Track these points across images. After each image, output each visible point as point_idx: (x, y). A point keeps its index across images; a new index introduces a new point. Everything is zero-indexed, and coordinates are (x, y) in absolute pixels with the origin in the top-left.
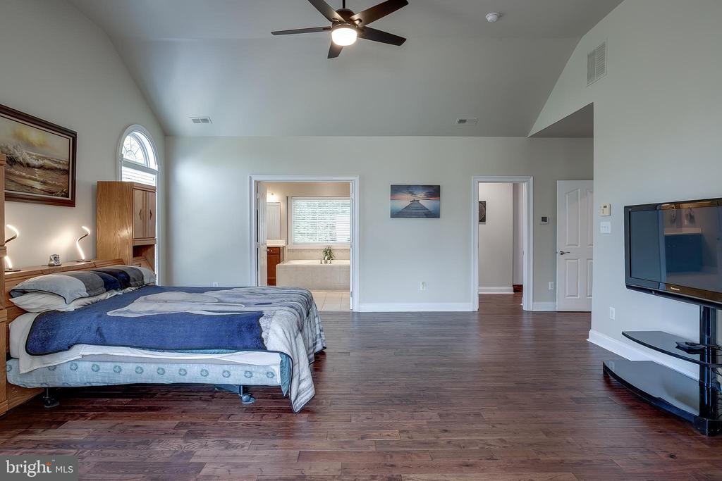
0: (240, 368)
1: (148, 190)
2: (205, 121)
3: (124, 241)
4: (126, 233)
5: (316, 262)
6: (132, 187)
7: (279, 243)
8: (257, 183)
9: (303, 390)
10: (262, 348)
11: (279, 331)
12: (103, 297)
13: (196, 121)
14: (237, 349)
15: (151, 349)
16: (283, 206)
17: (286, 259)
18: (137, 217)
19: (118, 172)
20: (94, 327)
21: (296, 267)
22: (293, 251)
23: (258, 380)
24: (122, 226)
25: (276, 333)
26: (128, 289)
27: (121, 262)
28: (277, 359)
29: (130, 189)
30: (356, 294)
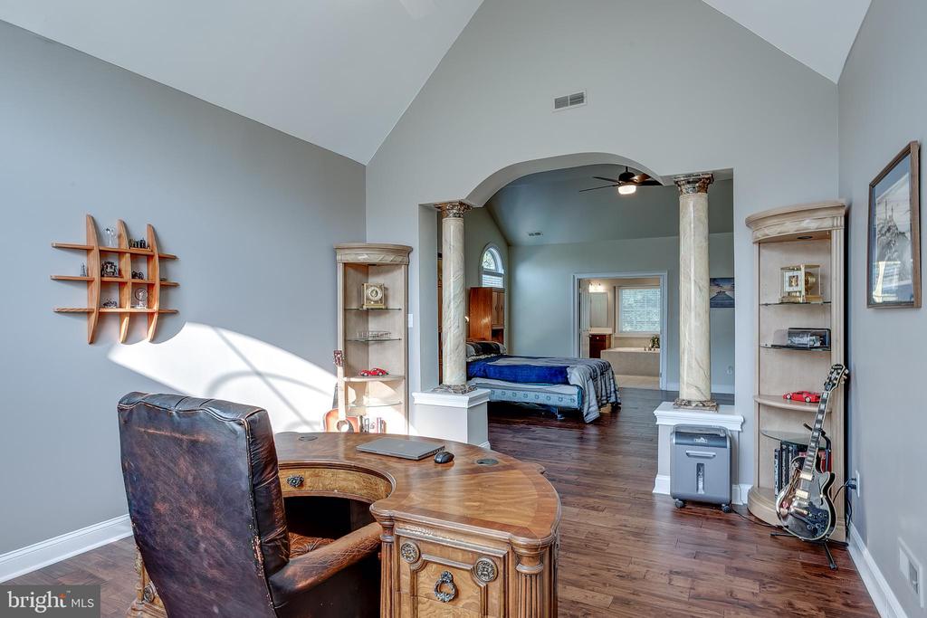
0: (556, 395)
1: (500, 291)
2: (538, 234)
3: (486, 325)
4: (486, 320)
5: (641, 350)
6: (491, 289)
7: (606, 331)
8: (580, 281)
9: (592, 411)
10: (567, 383)
11: (577, 374)
12: (481, 357)
13: (530, 235)
14: (554, 384)
15: (510, 381)
16: (610, 296)
17: (612, 345)
18: (494, 310)
19: (480, 281)
20: (482, 369)
21: (619, 352)
22: (620, 338)
23: (566, 403)
24: (485, 315)
25: (575, 376)
26: (492, 355)
27: (484, 339)
28: (575, 390)
29: (488, 292)
30: (664, 374)
